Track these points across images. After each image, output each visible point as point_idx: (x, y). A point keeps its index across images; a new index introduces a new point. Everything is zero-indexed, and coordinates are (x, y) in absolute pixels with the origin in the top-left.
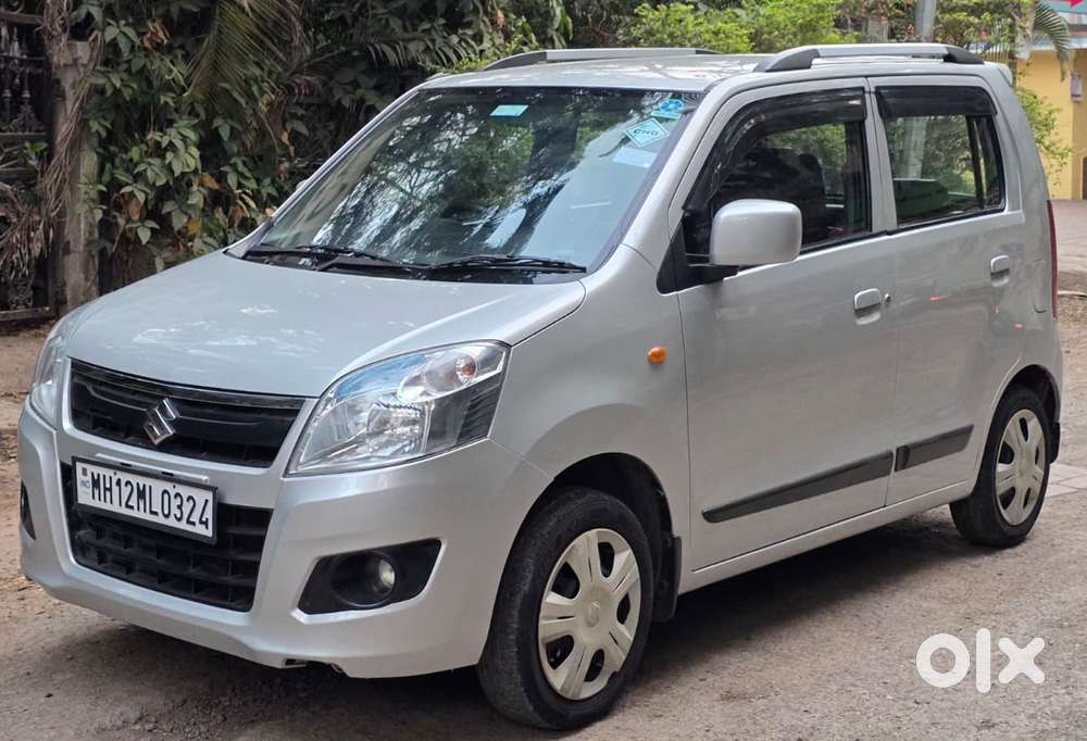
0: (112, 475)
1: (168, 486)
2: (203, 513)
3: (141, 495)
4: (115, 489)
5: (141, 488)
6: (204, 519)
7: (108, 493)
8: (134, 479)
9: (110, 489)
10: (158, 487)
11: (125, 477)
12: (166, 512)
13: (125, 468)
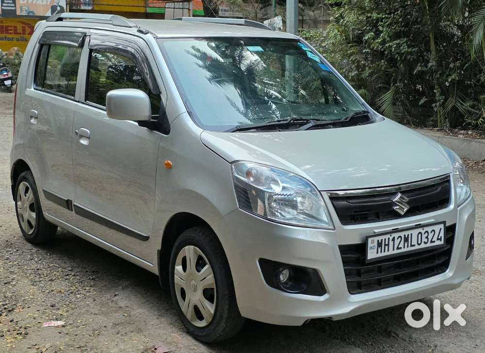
0: (390, 237)
1: (420, 230)
2: (439, 235)
3: (406, 240)
4: (391, 243)
5: (406, 237)
6: (439, 238)
7: (386, 247)
8: (402, 234)
9: (388, 245)
10: (415, 232)
11: (396, 235)
12: (419, 243)
13: (396, 231)
